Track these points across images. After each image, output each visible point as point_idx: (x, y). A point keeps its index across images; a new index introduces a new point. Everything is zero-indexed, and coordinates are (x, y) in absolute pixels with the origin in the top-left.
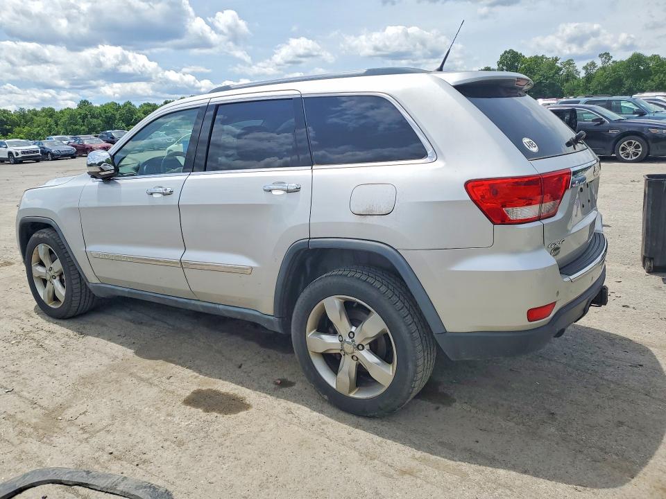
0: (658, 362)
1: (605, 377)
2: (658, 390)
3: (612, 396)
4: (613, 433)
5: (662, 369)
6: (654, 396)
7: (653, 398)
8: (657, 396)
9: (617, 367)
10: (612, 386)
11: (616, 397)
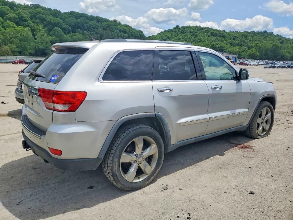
0: (11, 212)
1: (29, 189)
2: (4, 196)
3: (21, 184)
4: (12, 174)
5: (7, 209)
6: (5, 193)
7: (4, 192)
8: (3, 193)
9: (28, 196)
10: (23, 187)
11: (19, 184)
